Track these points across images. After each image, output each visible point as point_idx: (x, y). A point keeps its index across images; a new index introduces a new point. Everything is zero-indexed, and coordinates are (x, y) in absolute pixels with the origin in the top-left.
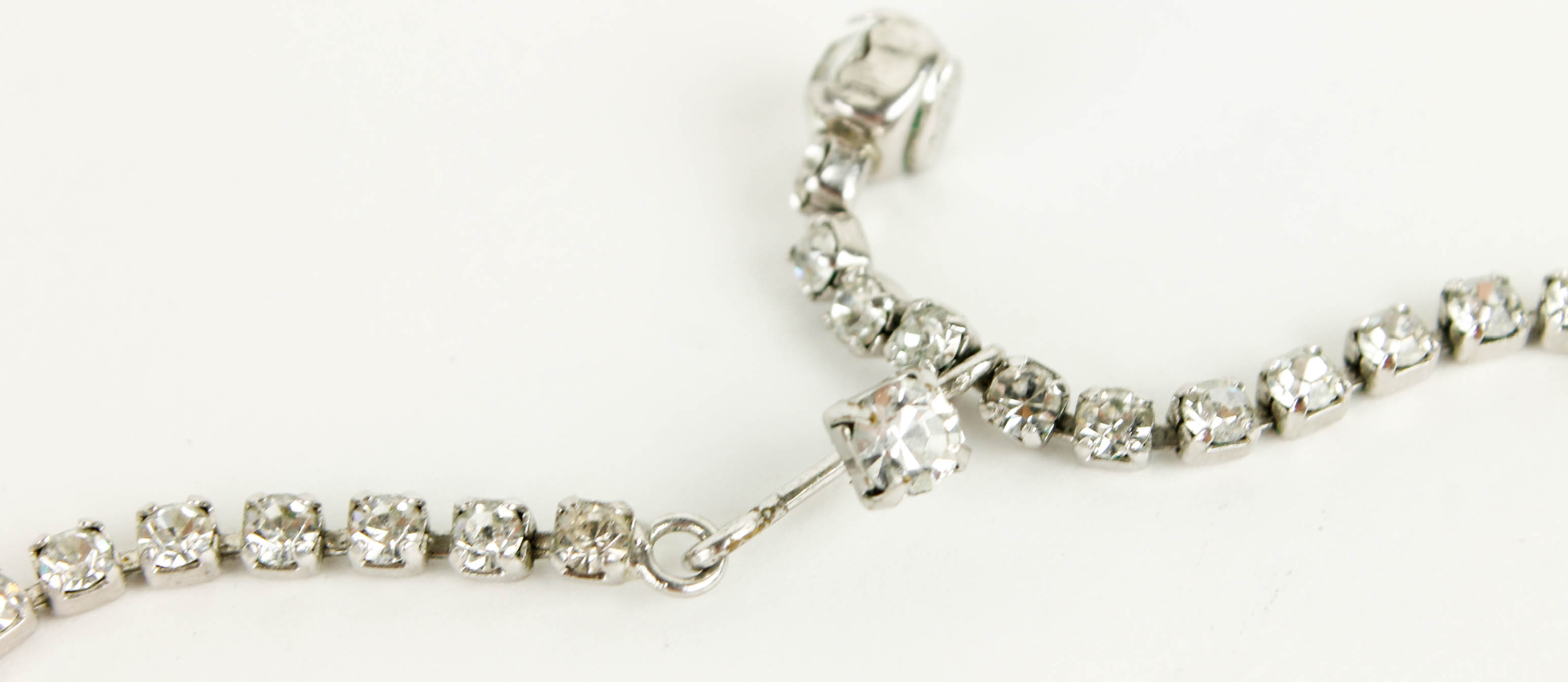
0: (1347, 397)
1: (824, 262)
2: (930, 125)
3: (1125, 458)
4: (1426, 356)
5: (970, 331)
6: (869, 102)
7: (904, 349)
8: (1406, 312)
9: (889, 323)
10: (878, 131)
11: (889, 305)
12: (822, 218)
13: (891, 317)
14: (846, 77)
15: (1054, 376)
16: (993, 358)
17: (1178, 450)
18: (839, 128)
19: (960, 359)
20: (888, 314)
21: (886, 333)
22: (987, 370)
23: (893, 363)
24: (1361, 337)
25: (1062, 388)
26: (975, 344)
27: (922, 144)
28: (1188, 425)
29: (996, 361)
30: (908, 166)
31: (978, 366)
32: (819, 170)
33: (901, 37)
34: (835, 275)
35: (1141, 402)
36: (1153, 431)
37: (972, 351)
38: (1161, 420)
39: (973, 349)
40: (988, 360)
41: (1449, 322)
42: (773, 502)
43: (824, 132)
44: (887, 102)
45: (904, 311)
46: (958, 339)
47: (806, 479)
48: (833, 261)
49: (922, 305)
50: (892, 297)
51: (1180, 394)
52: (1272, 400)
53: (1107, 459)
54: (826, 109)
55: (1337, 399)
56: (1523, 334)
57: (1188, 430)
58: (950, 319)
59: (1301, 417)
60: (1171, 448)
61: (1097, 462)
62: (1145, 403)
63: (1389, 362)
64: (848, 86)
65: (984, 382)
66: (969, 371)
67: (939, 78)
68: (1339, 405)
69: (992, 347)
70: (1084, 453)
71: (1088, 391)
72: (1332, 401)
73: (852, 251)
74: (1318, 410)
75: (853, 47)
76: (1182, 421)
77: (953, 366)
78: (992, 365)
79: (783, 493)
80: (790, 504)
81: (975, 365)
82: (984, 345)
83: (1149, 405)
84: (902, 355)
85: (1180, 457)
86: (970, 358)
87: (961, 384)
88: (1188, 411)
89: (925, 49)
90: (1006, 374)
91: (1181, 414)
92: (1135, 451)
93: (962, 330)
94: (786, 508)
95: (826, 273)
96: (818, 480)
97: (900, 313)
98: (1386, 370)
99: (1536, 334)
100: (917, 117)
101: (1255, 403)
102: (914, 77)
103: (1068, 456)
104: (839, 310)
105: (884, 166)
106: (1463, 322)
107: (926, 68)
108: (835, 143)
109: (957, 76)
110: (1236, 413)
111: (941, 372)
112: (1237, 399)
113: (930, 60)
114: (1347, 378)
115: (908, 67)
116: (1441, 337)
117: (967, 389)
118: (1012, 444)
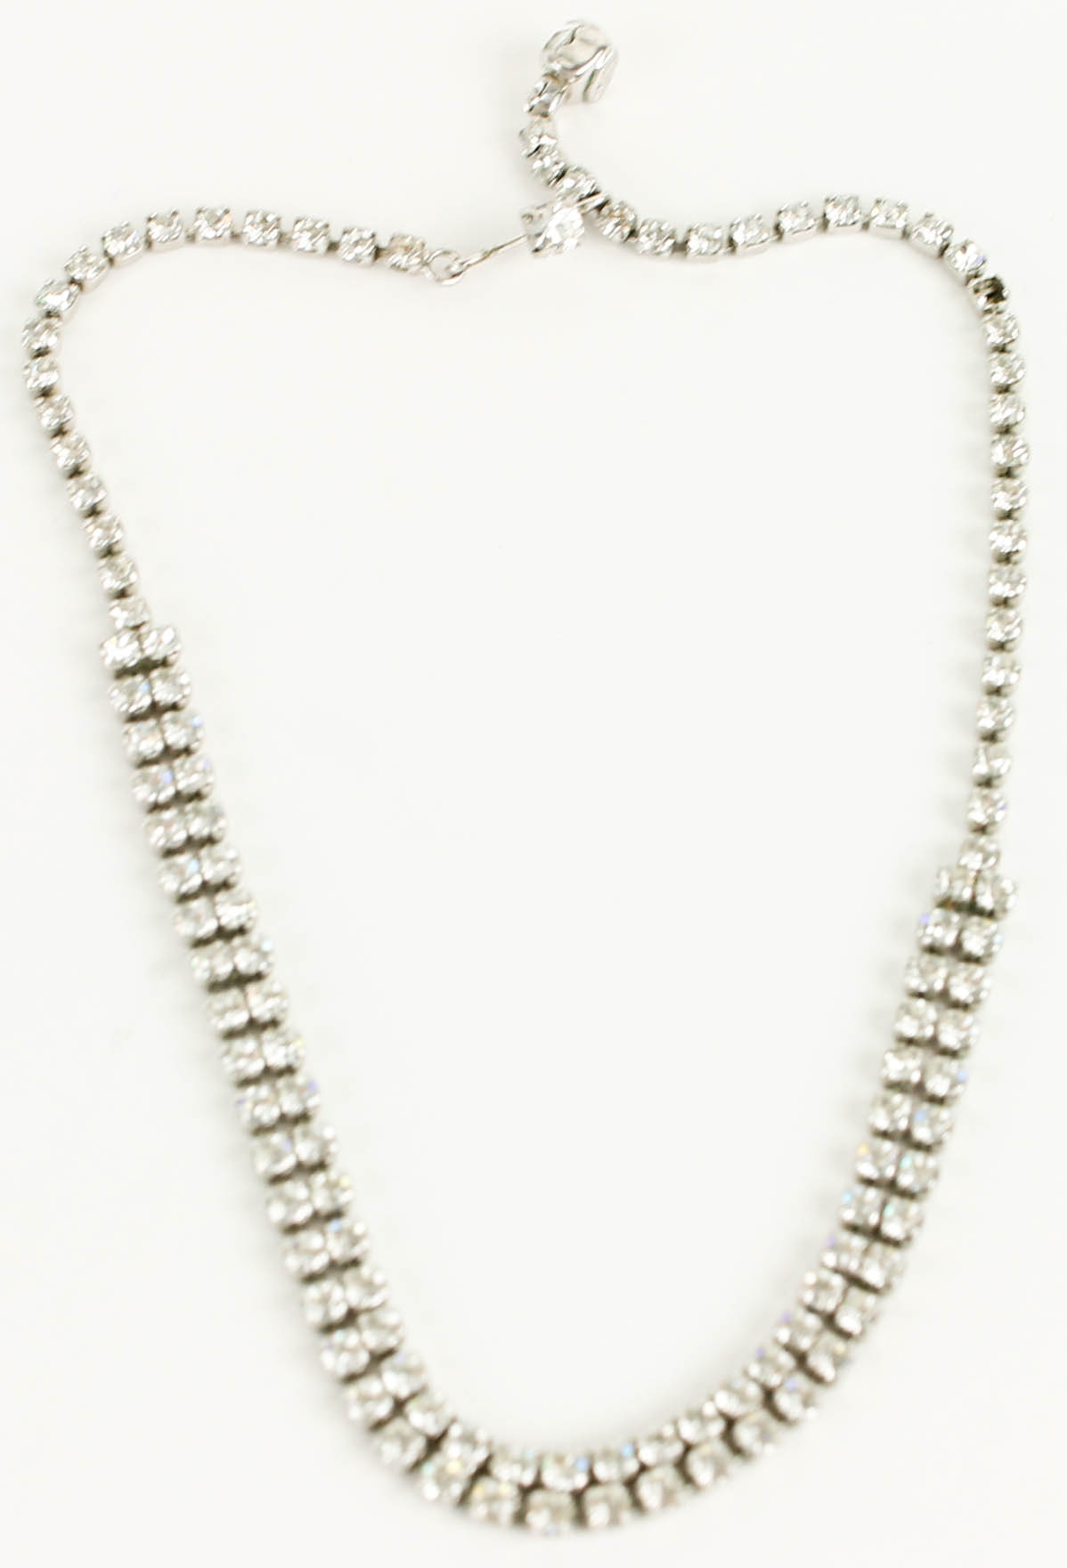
0: (769, 241)
1: (535, 139)
2: (598, 80)
3: (659, 254)
4: (810, 228)
5: (597, 183)
6: (569, 65)
7: (565, 186)
8: (807, 205)
9: (561, 173)
10: (572, 79)
11: (563, 165)
12: (538, 118)
13: (563, 171)
14: (561, 50)
15: (632, 210)
17: (686, 254)
18: (552, 75)
19: (590, 195)
21: (558, 179)
22: (602, 202)
23: (558, 192)
24: (782, 214)
25: (635, 216)
26: (599, 189)
27: (593, 88)
28: (691, 242)
29: (607, 199)
30: (585, 96)
31: (598, 200)
32: (541, 94)
33: (591, 35)
34: (539, 146)
35: (670, 228)
36: (674, 244)
37: (594, 194)
38: (680, 239)
40: (603, 198)
41: (827, 214)
42: (491, 249)
43: (546, 75)
44: (578, 67)
45: (569, 168)
46: (591, 186)
47: (509, 241)
48: (539, 140)
49: (579, 167)
50: (565, 162)
51: (689, 228)
52: (734, 237)
53: (650, 253)
54: (549, 65)
55: (764, 241)
56: (859, 225)
57: (690, 245)
58: (588, 177)
59: (744, 248)
60: (683, 253)
61: (646, 254)
62: (672, 229)
63: (792, 228)
64: (561, 55)
65: (600, 207)
66: (592, 202)
67: (606, 57)
68: (764, 245)
69: (605, 192)
70: (640, 248)
71: (647, 220)
72: (761, 242)
73: (549, 136)
74: (753, 245)
75: (565, 37)
76: (688, 241)
77: (587, 199)
78: (604, 201)
80: (499, 251)
82: (602, 191)
83: (674, 231)
84: (563, 189)
85: (686, 258)
87: (588, 207)
88: (693, 236)
89: (601, 43)
90: (610, 206)
91: (689, 237)
92: (664, 252)
93: (594, 182)
94: (497, 252)
95: (535, 145)
96: (515, 242)
97: (567, 169)
98: (790, 232)
99: (866, 226)
100: (593, 75)
101: (726, 238)
102: (594, 56)
103: (634, 248)
104: (537, 164)
105: (573, 97)
106: (833, 215)
107: (601, 52)
108: (550, 82)
109: (615, 57)
110: (716, 241)
111: (581, 200)
112: (717, 234)
113: (603, 48)
114: (772, 232)
115: (592, 51)
116: (821, 220)
117: (591, 210)
118: (608, 239)
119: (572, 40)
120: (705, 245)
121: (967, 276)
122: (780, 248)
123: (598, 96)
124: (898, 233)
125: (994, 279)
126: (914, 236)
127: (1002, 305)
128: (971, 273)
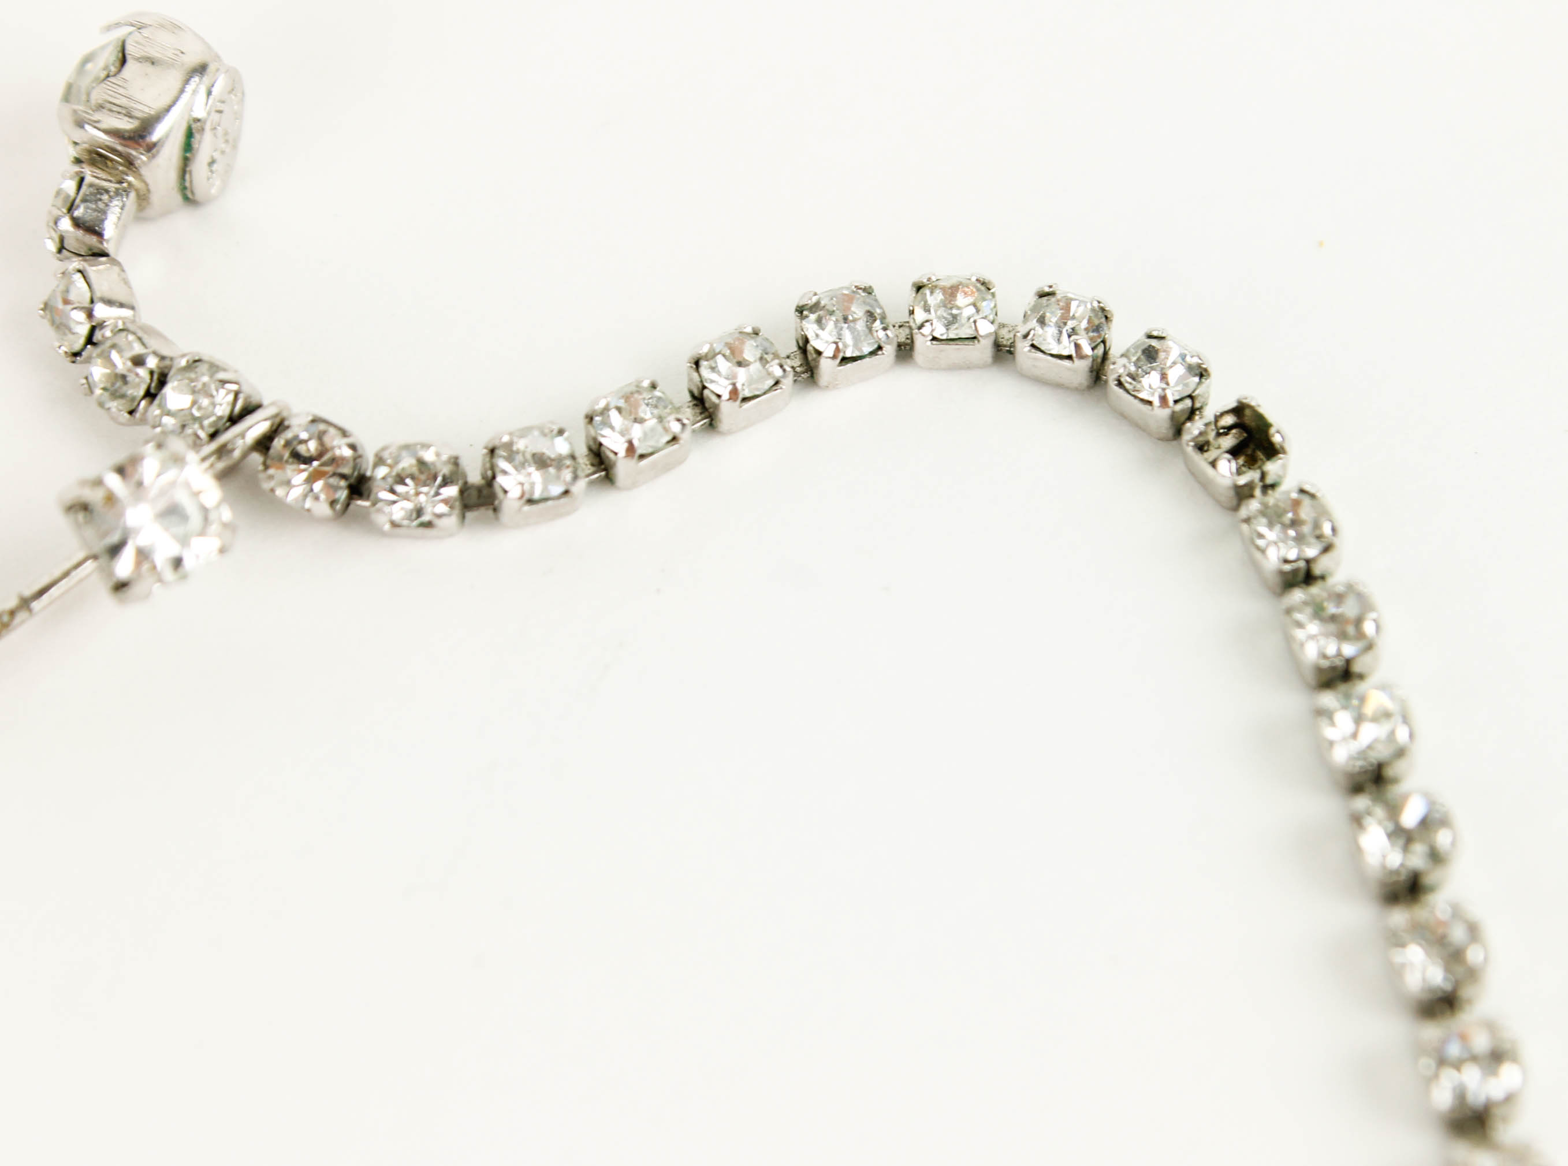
0: (685, 437)
1: (80, 316)
2: (206, 147)
3: (429, 525)
4: (777, 383)
5: (246, 389)
6: (126, 125)
7: (169, 413)
8: (756, 333)
9: (153, 385)
10: (141, 158)
11: (152, 362)
12: (76, 263)
13: (156, 377)
14: (98, 95)
15: (344, 433)
16: (277, 415)
17: (495, 510)
18: (96, 157)
19: (234, 420)
20: (152, 373)
21: (150, 395)
22: (268, 432)
23: (158, 430)
24: (704, 364)
25: (353, 447)
26: (255, 400)
27: (199, 168)
28: (500, 480)
29: (277, 420)
30: (188, 196)
31: (256, 427)
32: (71, 208)
33: (162, 44)
34: (93, 329)
35: (445, 457)
36: (462, 492)
37: (249, 410)
38: (475, 478)
39: (249, 409)
40: (266, 420)
41: (807, 341)
42: (12, 603)
43: (78, 161)
44: (147, 125)
45: (170, 368)
46: (231, 397)
47: (57, 573)
48: (90, 315)
49: (188, 362)
50: (155, 353)
51: (490, 446)
52: (601, 444)
53: (408, 527)
54: (78, 135)
55: (674, 439)
56: (889, 350)
57: (501, 487)
58: (221, 376)
59: (632, 463)
60: (487, 509)
61: (397, 530)
62: (450, 458)
63: (734, 393)
64: (100, 107)
65: (264, 444)
66: (242, 435)
67: (209, 93)
68: (675, 447)
69: (273, 404)
70: (382, 520)
71: (384, 449)
72: (668, 442)
73: (110, 302)
74: (652, 454)
75: (109, 56)
76: (494, 477)
77: (227, 429)
78: (272, 425)
79: (28, 592)
80: (36, 605)
81: (251, 427)
82: (265, 402)
83: (455, 462)
84: (169, 421)
85: (497, 518)
86: (245, 418)
87: (233, 450)
88: (502, 464)
89: (192, 59)
90: (289, 435)
91: (493, 467)
92: (439, 516)
93: (235, 387)
94: (30, 610)
95: (83, 330)
96: (74, 573)
97: (166, 371)
98: (731, 402)
99: (905, 350)
100: (190, 134)
101: (582, 451)
102: (182, 91)
103: (364, 521)
104: (98, 372)
105: (155, 198)
106: (822, 340)
107: (196, 79)
108: (88, 172)
109: (235, 87)
110: (558, 463)
111: (213, 436)
112: (561, 447)
113: (201, 69)
114: (688, 413)
115: (173, 79)
116: (797, 362)
117: (245, 455)
118: (299, 515)
119: (123, 61)
120: (536, 480)
121: (1173, 416)
122: (715, 444)
123: (218, 183)
124: (984, 350)
125: (1239, 410)
126: (1023, 348)
127: (1272, 467)
128: (1179, 407)
